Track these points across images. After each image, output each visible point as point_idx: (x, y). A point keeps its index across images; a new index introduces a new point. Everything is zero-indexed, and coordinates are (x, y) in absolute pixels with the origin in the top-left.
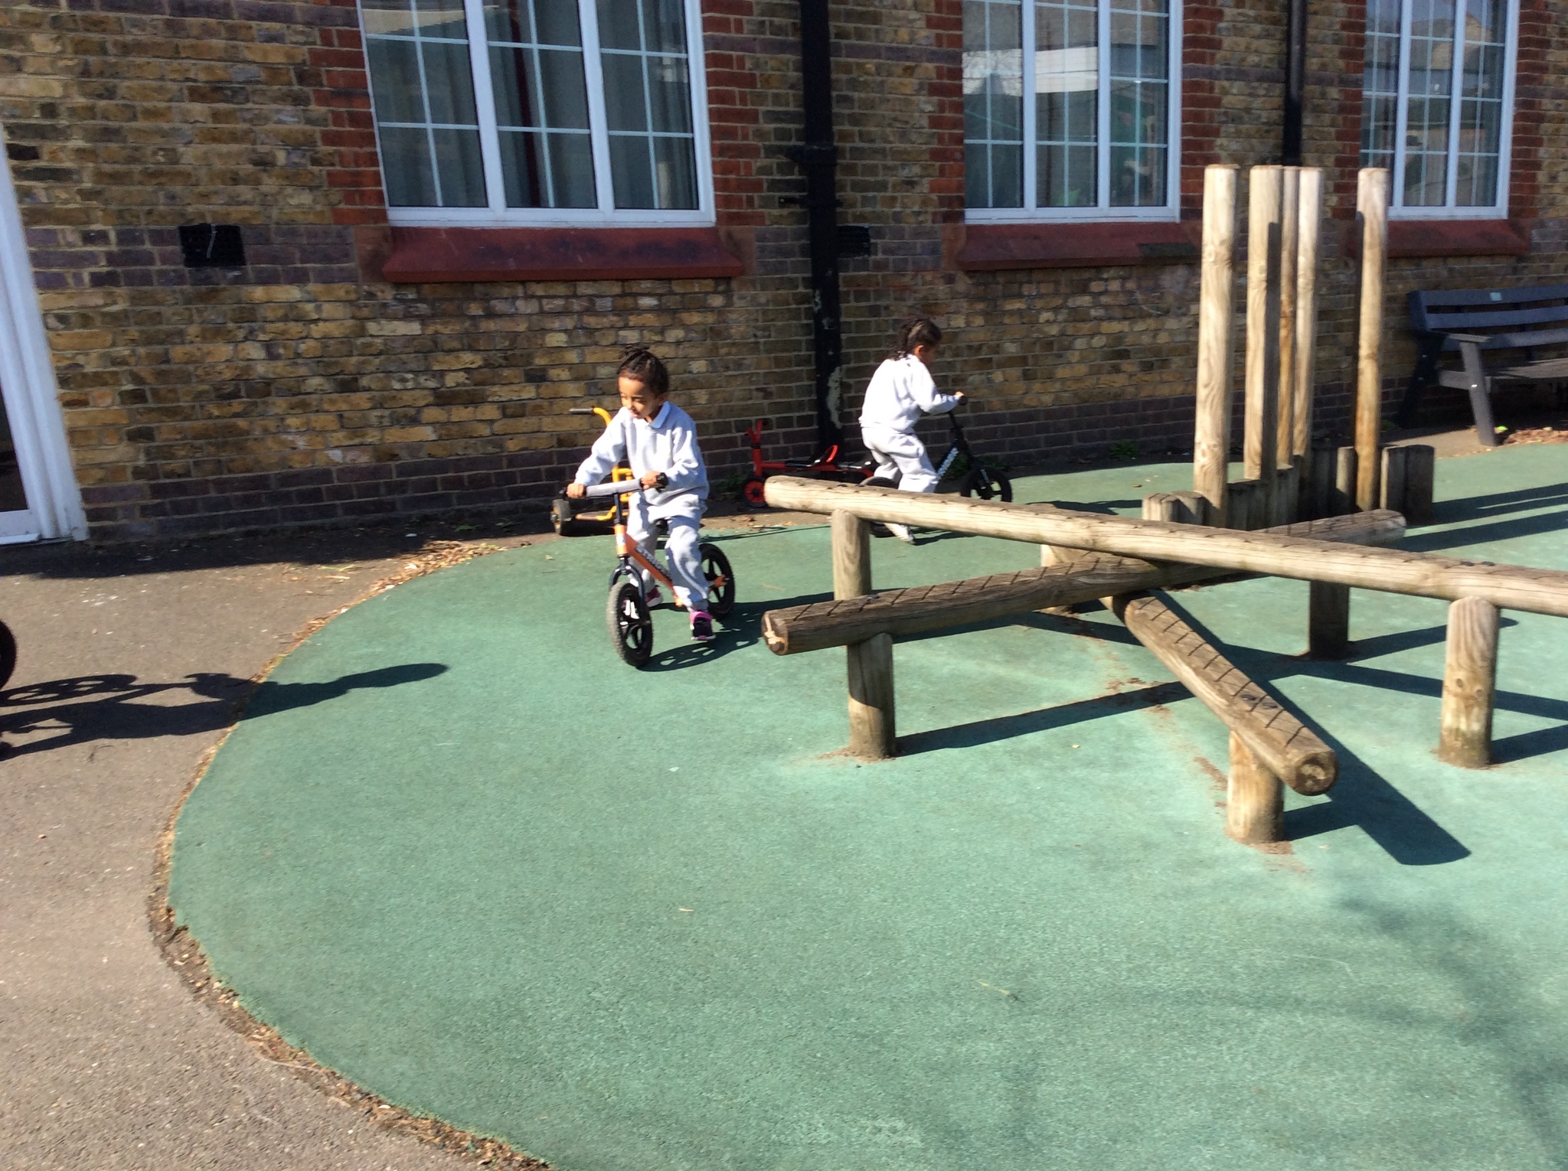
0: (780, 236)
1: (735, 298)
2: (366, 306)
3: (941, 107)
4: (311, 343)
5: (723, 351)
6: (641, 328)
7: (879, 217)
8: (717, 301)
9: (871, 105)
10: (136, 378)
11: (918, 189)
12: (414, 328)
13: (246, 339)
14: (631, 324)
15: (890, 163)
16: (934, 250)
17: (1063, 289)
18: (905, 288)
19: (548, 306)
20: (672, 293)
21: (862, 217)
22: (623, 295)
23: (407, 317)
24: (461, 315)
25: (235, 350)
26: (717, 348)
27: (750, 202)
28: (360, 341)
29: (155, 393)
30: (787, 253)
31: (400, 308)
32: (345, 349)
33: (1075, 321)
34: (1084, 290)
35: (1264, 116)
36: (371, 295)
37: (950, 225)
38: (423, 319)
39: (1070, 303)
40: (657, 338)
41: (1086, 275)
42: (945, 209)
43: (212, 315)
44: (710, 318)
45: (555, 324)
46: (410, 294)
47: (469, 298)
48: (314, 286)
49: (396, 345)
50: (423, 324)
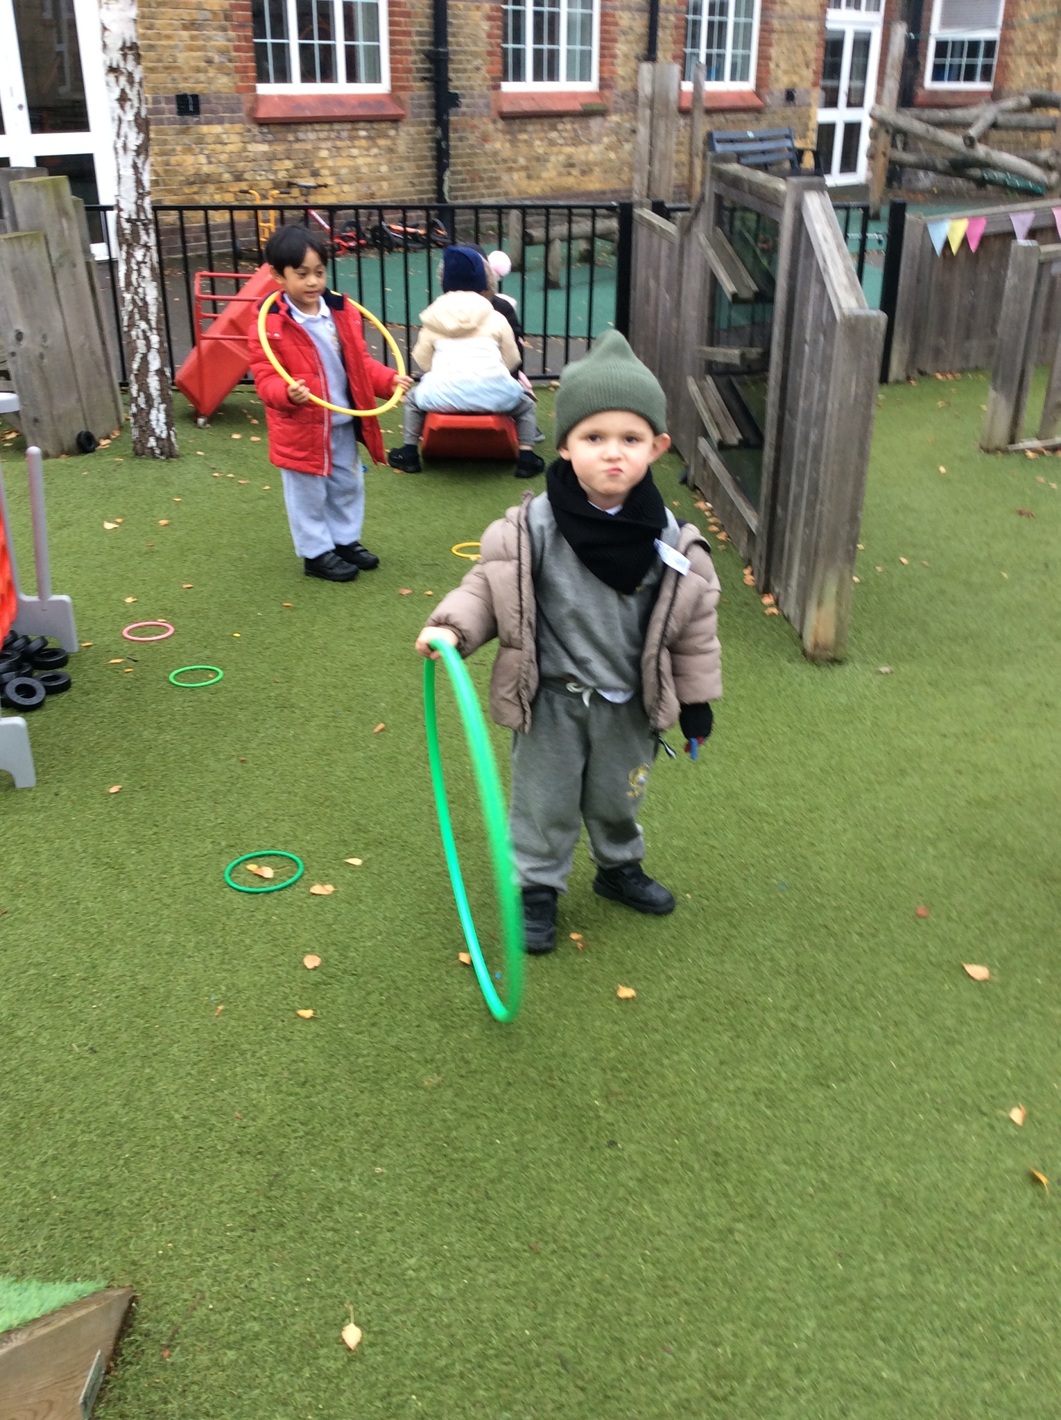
0: (420, 97)
1: (400, 131)
2: (247, 136)
3: (492, 27)
4: (225, 155)
5: (394, 160)
7: (463, 87)
8: (392, 133)
9: (460, 27)
11: (481, 72)
12: (264, 148)
13: (199, 153)
14: (355, 145)
15: (469, 58)
16: (487, 106)
17: (545, 128)
18: (474, 127)
19: (323, 135)
20: (373, 129)
21: (457, 88)
22: (353, 130)
23: (264, 141)
24: (286, 140)
25: (195, 159)
26: (392, 159)
27: (407, 79)
28: (244, 155)
30: (425, 107)
31: (259, 137)
32: (238, 159)
33: (551, 146)
34: (554, 128)
35: (639, 31)
36: (249, 131)
37: (494, 92)
38: (270, 142)
39: (549, 136)
40: (367, 153)
41: (555, 120)
42: (492, 83)
43: (186, 139)
44: (389, 142)
45: (323, 145)
46: (265, 130)
47: (289, 132)
48: (227, 126)
49: (258, 157)
50: (270, 145)
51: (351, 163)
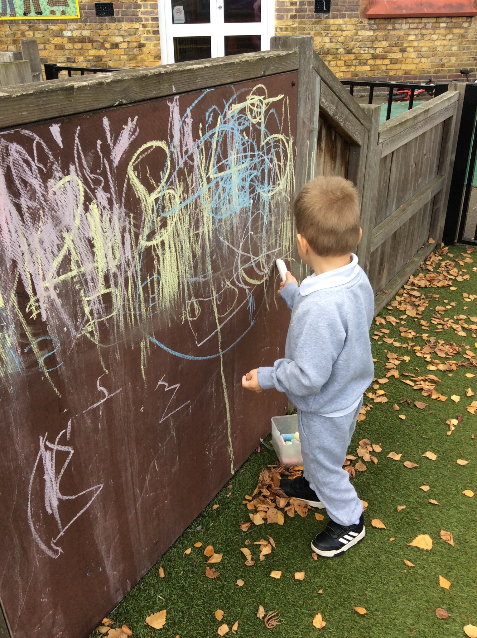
1: (472, 24)
2: (359, 26)
4: (342, 37)
5: (464, 43)
6: (439, 34)
8: (466, 25)
12: (371, 33)
13: (325, 36)
14: (436, 32)
19: (412, 26)
20: (451, 22)
22: (436, 22)
23: (370, 29)
24: (385, 29)
25: (322, 40)
26: (462, 42)
28: (355, 37)
31: (368, 27)
32: (350, 40)
36: (361, 22)
38: (374, 30)
40: (444, 38)
43: (318, 28)
44: (462, 31)
45: (413, 33)
46: (372, 22)
47: (389, 23)
48: (347, 19)
49: (365, 39)
50: (374, 32)
51: (430, 44)
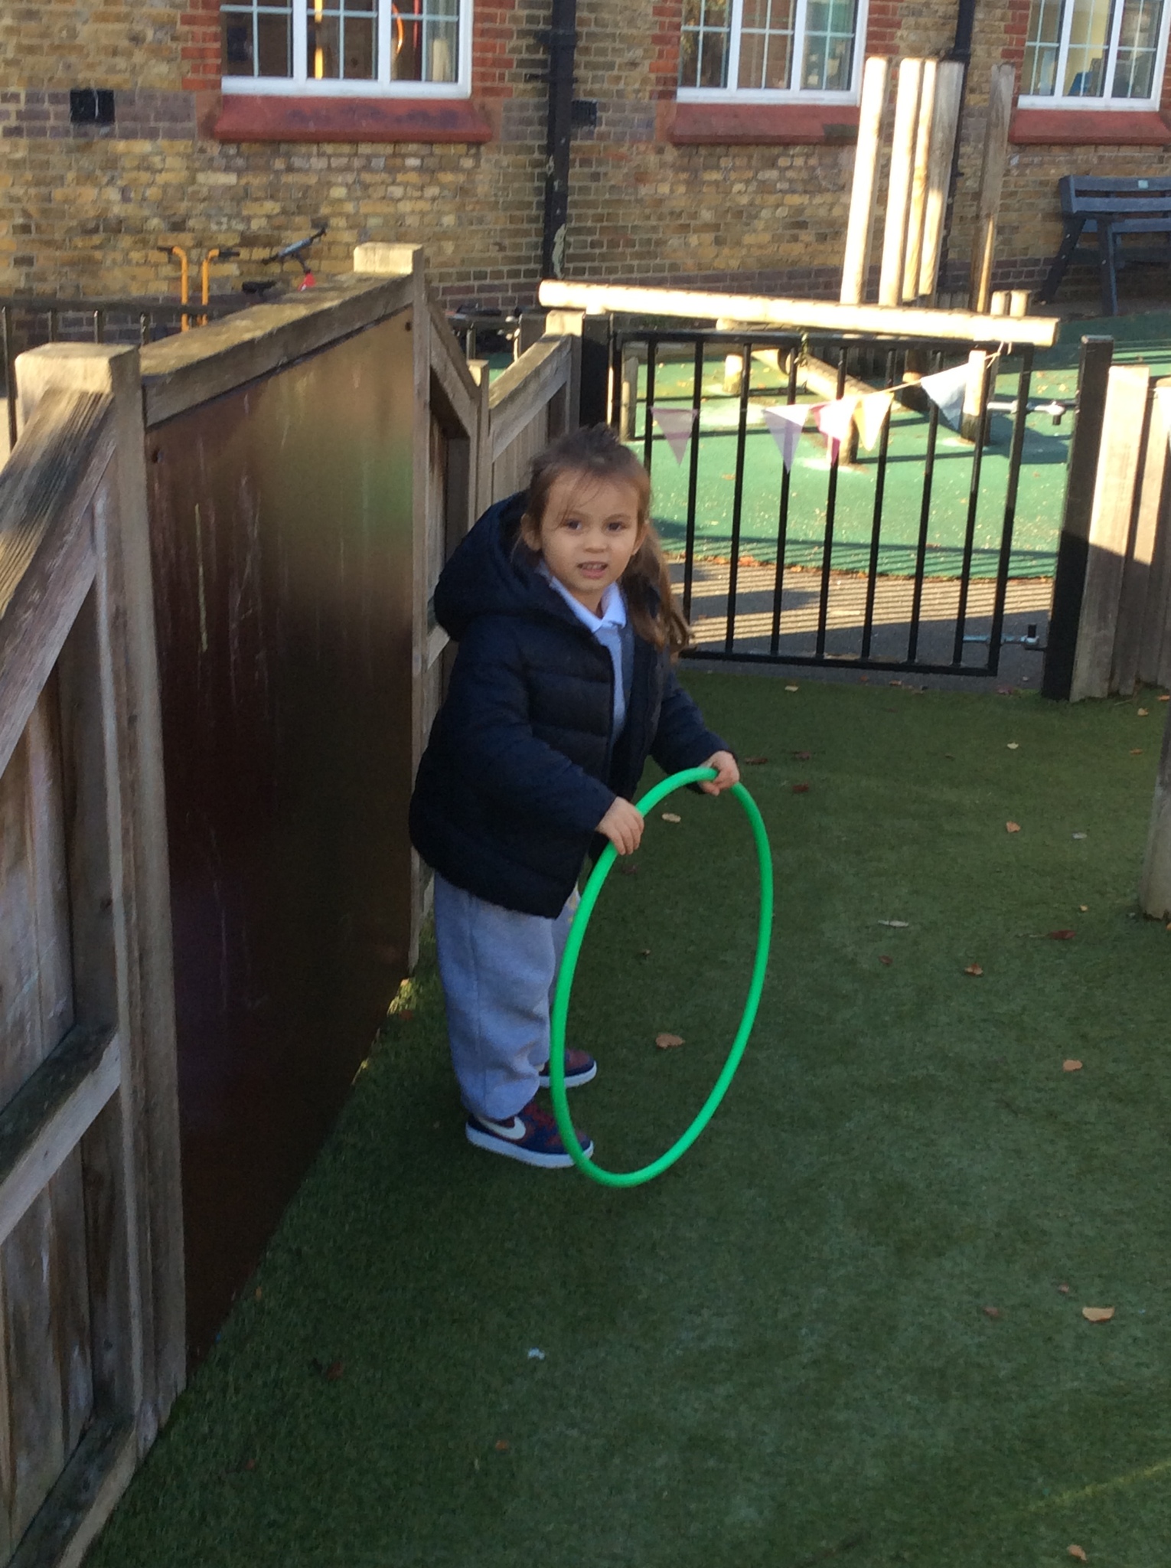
0: (523, 107)
1: (482, 161)
2: (198, 159)
4: (155, 189)
5: (469, 208)
6: (406, 185)
7: (605, 93)
8: (468, 163)
10: (26, 213)
11: (639, 69)
12: (231, 179)
13: (107, 184)
14: (398, 180)
15: (618, 45)
16: (649, 124)
17: (754, 163)
18: (621, 158)
19: (335, 162)
20: (431, 154)
21: (591, 93)
22: (394, 155)
23: (227, 169)
24: (267, 168)
25: (99, 193)
26: (464, 205)
27: (502, 78)
28: (190, 189)
29: (38, 227)
30: (528, 122)
31: (223, 162)
32: (178, 195)
33: (762, 192)
34: (772, 164)
35: (942, 10)
36: (202, 150)
37: (663, 102)
38: (240, 172)
39: (760, 176)
40: (419, 194)
41: (776, 150)
42: (660, 88)
43: (85, 162)
44: (461, 178)
45: (340, 179)
46: (232, 150)
47: (276, 154)
48: (162, 143)
49: (217, 193)
50: (238, 176)
51: (387, 210)
